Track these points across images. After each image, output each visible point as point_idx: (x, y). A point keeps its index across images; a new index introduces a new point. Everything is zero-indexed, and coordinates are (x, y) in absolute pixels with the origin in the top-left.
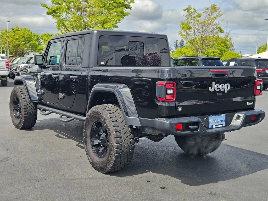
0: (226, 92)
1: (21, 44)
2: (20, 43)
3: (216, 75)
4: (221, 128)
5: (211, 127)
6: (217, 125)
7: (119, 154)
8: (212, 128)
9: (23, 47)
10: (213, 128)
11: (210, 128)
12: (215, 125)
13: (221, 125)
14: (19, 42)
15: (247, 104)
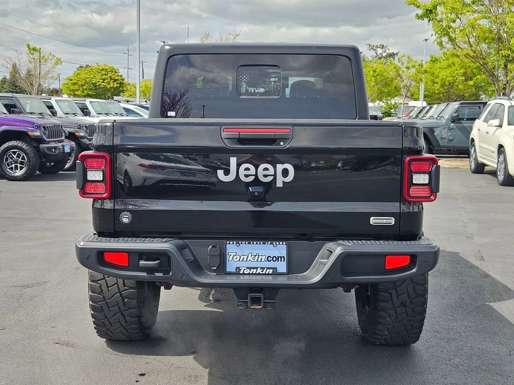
0: (279, 184)
1: (458, 80)
2: (455, 78)
3: (241, 141)
4: (271, 277)
5: (234, 270)
6: (257, 268)
7: (99, 304)
8: (237, 273)
9: (460, 86)
10: (241, 272)
11: (230, 274)
12: (250, 268)
13: (270, 268)
14: (453, 77)
15: (371, 223)
